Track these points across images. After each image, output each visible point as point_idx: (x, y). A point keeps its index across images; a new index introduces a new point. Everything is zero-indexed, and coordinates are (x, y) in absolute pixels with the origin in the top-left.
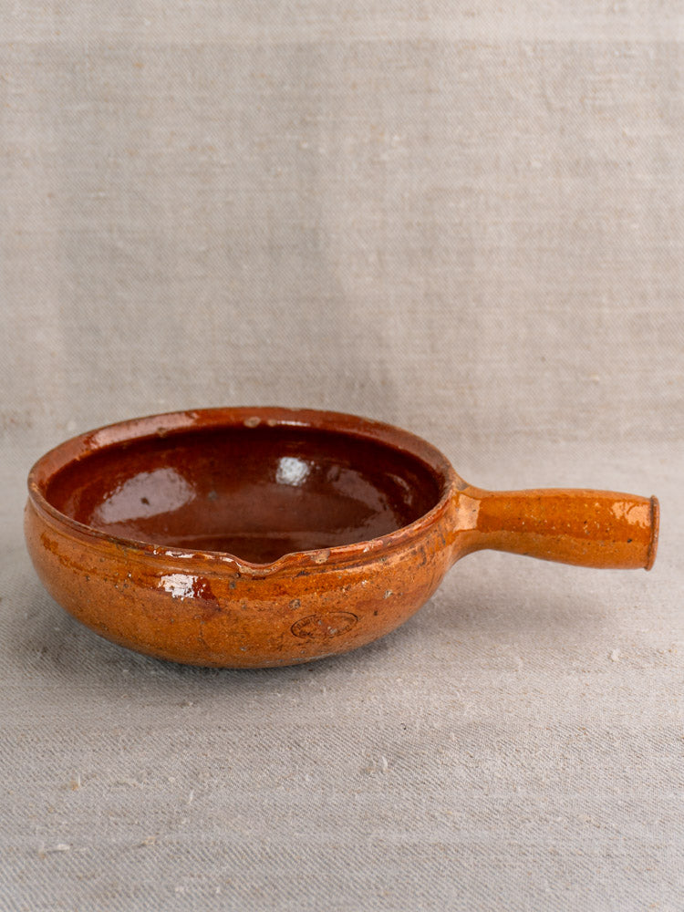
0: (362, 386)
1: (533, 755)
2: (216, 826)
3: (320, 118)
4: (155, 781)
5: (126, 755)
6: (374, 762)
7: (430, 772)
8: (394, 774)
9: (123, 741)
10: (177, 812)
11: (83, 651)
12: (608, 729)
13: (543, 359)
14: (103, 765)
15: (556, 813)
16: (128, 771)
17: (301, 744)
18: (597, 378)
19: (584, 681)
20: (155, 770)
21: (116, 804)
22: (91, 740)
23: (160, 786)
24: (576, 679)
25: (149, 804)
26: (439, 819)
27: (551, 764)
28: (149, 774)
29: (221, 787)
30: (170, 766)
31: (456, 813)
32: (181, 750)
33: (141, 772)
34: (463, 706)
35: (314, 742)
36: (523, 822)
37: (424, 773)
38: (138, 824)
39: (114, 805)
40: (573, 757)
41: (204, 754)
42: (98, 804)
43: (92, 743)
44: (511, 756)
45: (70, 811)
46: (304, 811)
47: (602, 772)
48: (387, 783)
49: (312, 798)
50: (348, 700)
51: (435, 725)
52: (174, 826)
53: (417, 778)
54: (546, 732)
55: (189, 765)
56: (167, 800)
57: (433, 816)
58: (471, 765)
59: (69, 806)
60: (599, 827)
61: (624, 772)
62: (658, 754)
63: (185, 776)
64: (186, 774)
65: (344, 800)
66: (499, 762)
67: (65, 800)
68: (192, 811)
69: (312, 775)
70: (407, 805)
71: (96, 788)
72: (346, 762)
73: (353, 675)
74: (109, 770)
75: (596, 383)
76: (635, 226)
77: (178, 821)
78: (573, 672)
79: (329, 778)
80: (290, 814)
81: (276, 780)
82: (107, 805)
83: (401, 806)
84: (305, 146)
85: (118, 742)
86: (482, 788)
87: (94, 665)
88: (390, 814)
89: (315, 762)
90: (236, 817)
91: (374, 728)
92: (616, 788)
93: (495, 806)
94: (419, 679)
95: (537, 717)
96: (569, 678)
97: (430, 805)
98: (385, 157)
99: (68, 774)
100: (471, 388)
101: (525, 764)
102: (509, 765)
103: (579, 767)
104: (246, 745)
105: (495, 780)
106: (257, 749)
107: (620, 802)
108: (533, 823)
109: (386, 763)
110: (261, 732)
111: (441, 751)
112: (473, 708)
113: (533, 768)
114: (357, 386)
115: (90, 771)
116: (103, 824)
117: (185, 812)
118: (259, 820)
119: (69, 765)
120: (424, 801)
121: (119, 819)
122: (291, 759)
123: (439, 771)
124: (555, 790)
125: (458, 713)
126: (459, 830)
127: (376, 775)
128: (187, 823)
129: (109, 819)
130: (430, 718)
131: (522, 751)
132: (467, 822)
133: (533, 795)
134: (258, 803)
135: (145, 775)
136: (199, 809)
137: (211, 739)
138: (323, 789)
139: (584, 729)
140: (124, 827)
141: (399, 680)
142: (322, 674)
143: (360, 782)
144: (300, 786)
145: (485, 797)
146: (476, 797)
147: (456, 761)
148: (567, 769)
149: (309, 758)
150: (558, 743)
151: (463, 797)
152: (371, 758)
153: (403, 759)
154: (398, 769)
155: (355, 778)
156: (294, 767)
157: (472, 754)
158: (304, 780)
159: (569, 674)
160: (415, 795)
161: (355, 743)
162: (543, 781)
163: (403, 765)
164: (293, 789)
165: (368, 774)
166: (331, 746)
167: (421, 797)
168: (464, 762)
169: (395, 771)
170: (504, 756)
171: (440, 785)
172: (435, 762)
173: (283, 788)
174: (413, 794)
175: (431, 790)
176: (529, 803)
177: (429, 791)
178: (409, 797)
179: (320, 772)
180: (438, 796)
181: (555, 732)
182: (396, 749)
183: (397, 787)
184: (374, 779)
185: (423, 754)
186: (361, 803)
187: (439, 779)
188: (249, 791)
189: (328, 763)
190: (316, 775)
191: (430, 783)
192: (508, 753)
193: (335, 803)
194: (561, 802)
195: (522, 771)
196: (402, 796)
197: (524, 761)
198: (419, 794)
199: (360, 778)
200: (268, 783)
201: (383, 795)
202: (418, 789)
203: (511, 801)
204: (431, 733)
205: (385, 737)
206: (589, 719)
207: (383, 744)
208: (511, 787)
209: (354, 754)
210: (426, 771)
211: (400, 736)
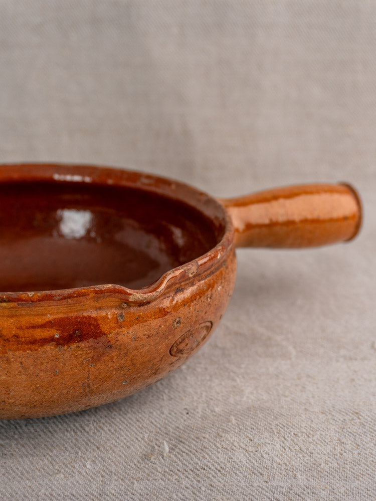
1: (310, 440)
6: (156, 447)
8: (175, 459)
27: (329, 448)
37: (204, 457)
40: (349, 442)
48: (167, 470)
49: (91, 487)
51: (217, 409)
53: (197, 464)
54: (321, 416)
58: (250, 449)
66: (278, 446)
69: (94, 462)
70: (186, 494)
72: (128, 447)
79: (110, 465)
83: (180, 495)
86: (261, 474)
89: (98, 448)
93: (275, 495)
95: (312, 401)
101: (303, 448)
102: (287, 449)
103: (356, 452)
105: (275, 465)
109: (167, 449)
111: (221, 434)
112: (252, 393)
113: (311, 453)
120: (203, 489)
123: (219, 455)
125: (238, 398)
127: (157, 462)
131: (300, 435)
134: (34, 493)
138: (103, 476)
143: (141, 469)
144: (80, 473)
145: (265, 484)
146: (255, 484)
147: (236, 444)
148: (344, 454)
149: (93, 443)
150: (334, 427)
151: (243, 484)
152: (153, 444)
153: (183, 443)
154: (179, 454)
155: (135, 465)
156: (77, 453)
157: (251, 437)
158: (85, 466)
159: (337, 361)
160: (195, 482)
161: (139, 427)
162: (322, 466)
163: (184, 450)
164: (72, 476)
165: (149, 460)
166: (115, 431)
167: (200, 485)
168: (244, 446)
169: (176, 456)
170: (283, 439)
171: (220, 471)
172: (215, 445)
173: (62, 476)
174: (192, 481)
175: (211, 476)
176: (309, 491)
177: (208, 478)
178: (188, 485)
179: (102, 458)
180: (218, 483)
181: (330, 417)
182: (177, 433)
183: (177, 474)
184: (154, 465)
185: (204, 438)
186: (140, 491)
187: (219, 464)
188: (28, 479)
189: (111, 448)
190: (97, 461)
191: (210, 468)
192: (286, 437)
193: (113, 492)
194: (342, 491)
195: (301, 456)
196: (182, 484)
197: (302, 446)
198: (199, 481)
199: (141, 464)
200: (48, 470)
201: (162, 482)
202: (198, 475)
203: (291, 490)
204: (212, 417)
205: (168, 421)
206: (361, 403)
207: (166, 428)
208: (290, 473)
209: (137, 439)
210: (206, 456)
211: (182, 421)
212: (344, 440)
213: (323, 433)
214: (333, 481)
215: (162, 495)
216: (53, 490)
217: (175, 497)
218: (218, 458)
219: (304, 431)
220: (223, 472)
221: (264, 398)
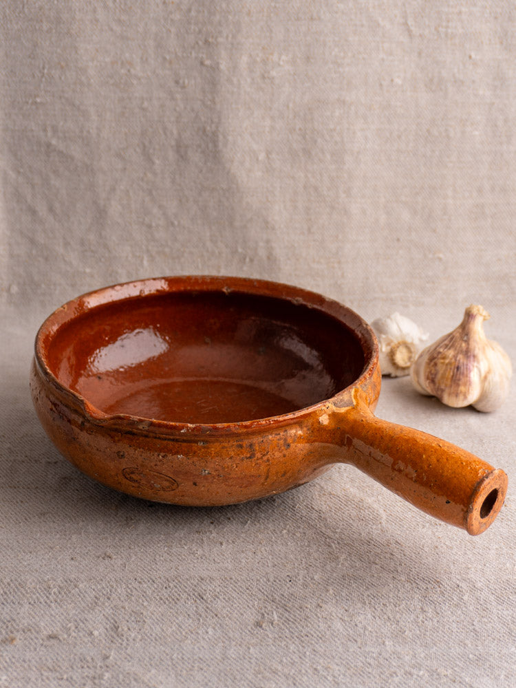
0: (251, 260)
1: (398, 609)
2: (133, 682)
3: (220, 40)
4: (81, 634)
5: (56, 608)
6: (266, 615)
7: (312, 625)
8: (283, 627)
9: (55, 593)
10: (101, 667)
11: (22, 502)
12: (458, 582)
13: (398, 240)
14: (37, 618)
15: (418, 666)
16: (59, 624)
17: (205, 597)
18: (441, 256)
19: (436, 534)
20: (81, 624)
21: (48, 658)
22: (27, 593)
23: (86, 640)
24: (430, 532)
25: (76, 657)
26: (321, 672)
28: (76, 628)
29: (138, 640)
30: (93, 619)
31: (335, 666)
32: (104, 604)
33: (70, 625)
34: (338, 557)
35: (216, 596)
36: (391, 675)
37: (307, 626)
38: (67, 680)
39: (46, 660)
40: (430, 610)
41: (123, 607)
42: (33, 658)
43: (28, 596)
44: (379, 609)
45: (8, 665)
46: (207, 665)
47: (454, 625)
48: (277, 636)
49: (214, 652)
50: (243, 552)
51: (316, 577)
52: (97, 681)
53: (301, 631)
55: (110, 619)
56: (92, 654)
57: (316, 669)
58: (346, 619)
59: (8, 660)
60: (454, 682)
61: (473, 625)
62: (500, 607)
63: (106, 629)
64: (108, 627)
65: (241, 653)
66: (369, 616)
67: (4, 655)
68: (113, 666)
70: (294, 658)
71: (31, 641)
72: (242, 614)
73: (246, 526)
74: (42, 624)
75: (440, 259)
76: (477, 133)
77: (101, 677)
78: (427, 525)
79: (228, 631)
80: (196, 668)
81: (184, 633)
82: (40, 659)
83: (289, 659)
84: (208, 62)
85: (50, 594)
86: (356, 641)
87: (31, 516)
88: (280, 668)
89: (216, 615)
90: (150, 671)
91: (265, 580)
92: (467, 642)
93: (367, 660)
94: (301, 530)
95: (399, 569)
96: (425, 530)
97: (313, 658)
98: (274, 73)
99: (7, 627)
100: (339, 262)
101: (391, 617)
102: (377, 618)
103: (436, 621)
104: (158, 598)
105: (367, 633)
106: (167, 602)
107: (471, 656)
108: (400, 677)
110: (170, 584)
111: (321, 604)
112: (346, 560)
113: (398, 621)
114: (247, 260)
115: (26, 624)
116: (36, 679)
117: (107, 667)
118: (169, 675)
119: (8, 618)
120: (308, 653)
121: (50, 674)
122: (196, 612)
124: (416, 643)
126: (338, 684)
127: (268, 629)
128: (108, 678)
129: (42, 675)
130: (311, 569)
131: (388, 605)
132: (344, 675)
133: (399, 649)
134: (168, 657)
135: (73, 628)
136: (118, 663)
137: (129, 591)
138: (223, 642)
139: (438, 582)
140: (55, 683)
141: (285, 531)
142: (221, 526)
143: (254, 635)
144: (204, 639)
145: (359, 650)
146: (351, 650)
147: (334, 614)
148: (426, 622)
149: (211, 611)
150: (418, 596)
151: (340, 649)
152: (263, 611)
153: (289, 612)
154: (285, 621)
155: (249, 631)
156: (199, 620)
157: (347, 608)
158: (207, 633)
159: (424, 526)
160: (301, 648)
161: (249, 595)
162: (406, 633)
163: (290, 619)
164: (198, 642)
165: (261, 627)
166: (229, 599)
167: (305, 650)
168: (340, 616)
169: (283, 624)
170: (374, 609)
171: (321, 638)
172: (316, 615)
173: (189, 642)
174: (298, 646)
175: (313, 642)
176: (395, 656)
177: (312, 644)
178: (295, 650)
179: (220, 625)
180: (320, 649)
181: (414, 585)
182: (283, 602)
183: (285, 640)
184: (266, 632)
185: (306, 608)
186: (255, 656)
187: (320, 632)
188: (161, 645)
189: (227, 615)
190: (217, 628)
191: (312, 636)
192: (376, 607)
193: (233, 656)
194: (422, 656)
195: (389, 624)
196: (290, 649)
197: (390, 615)
198: (303, 647)
199: (254, 630)
200: (177, 637)
201: (273, 647)
202: (303, 642)
203: (380, 655)
204: (312, 585)
205: (274, 589)
206: (442, 572)
207: (272, 596)
208: (380, 640)
209: (248, 606)
211: (286, 589)
212: (426, 609)
213: (409, 603)
214: (415, 647)
215: (274, 658)
216: (183, 654)
217: (285, 660)
218: (319, 626)
219: (392, 600)
221: (357, 565)
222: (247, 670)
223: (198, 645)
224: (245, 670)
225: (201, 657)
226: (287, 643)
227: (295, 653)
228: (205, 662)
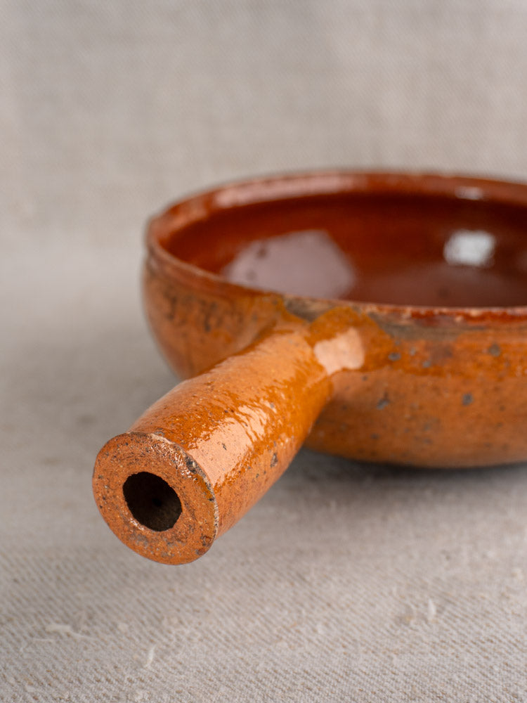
6: (414, 607)
7: (498, 625)
8: (445, 626)
10: (130, 681)
16: (61, 612)
20: (99, 613)
29: (196, 640)
37: (488, 625)
49: (330, 661)
53: (480, 633)
63: (143, 622)
64: (144, 619)
65: (377, 665)
68: (152, 680)
69: (326, 625)
70: (472, 675)
72: (372, 605)
79: (351, 630)
81: (275, 631)
83: (464, 677)
88: (449, 690)
89: (329, 605)
97: (507, 677)
104: (229, 578)
106: (245, 584)
109: (433, 609)
110: (250, 559)
111: (506, 594)
117: (141, 680)
120: (496, 669)
122: (294, 599)
127: (419, 628)
135: (85, 617)
138: (344, 647)
143: (397, 637)
144: (310, 641)
149: (320, 598)
152: (408, 601)
153: (453, 604)
154: (449, 618)
155: (388, 631)
156: (299, 611)
158: (315, 631)
160: (482, 660)
163: (457, 614)
164: (300, 646)
165: (407, 624)
167: (490, 663)
169: (446, 622)
171: (515, 645)
172: (502, 610)
173: (286, 645)
174: (477, 657)
175: (503, 652)
177: (501, 654)
178: (473, 663)
179: (337, 620)
183: (452, 647)
184: (417, 633)
185: (482, 598)
186: (403, 670)
187: (513, 636)
188: (237, 648)
189: (348, 606)
190: (331, 625)
191: (500, 641)
193: (364, 669)
196: (463, 660)
199: (396, 630)
200: (264, 636)
201: (433, 657)
202: (484, 650)
209: (382, 593)
210: (492, 624)
211: (443, 570)
215: (437, 675)
217: (457, 679)
218: (509, 627)
220: (520, 646)
222: (392, 692)
223: (300, 650)
224: (387, 692)
225: (308, 669)
226: (457, 650)
227: (472, 667)
228: (315, 678)
